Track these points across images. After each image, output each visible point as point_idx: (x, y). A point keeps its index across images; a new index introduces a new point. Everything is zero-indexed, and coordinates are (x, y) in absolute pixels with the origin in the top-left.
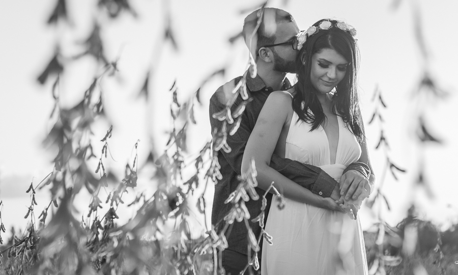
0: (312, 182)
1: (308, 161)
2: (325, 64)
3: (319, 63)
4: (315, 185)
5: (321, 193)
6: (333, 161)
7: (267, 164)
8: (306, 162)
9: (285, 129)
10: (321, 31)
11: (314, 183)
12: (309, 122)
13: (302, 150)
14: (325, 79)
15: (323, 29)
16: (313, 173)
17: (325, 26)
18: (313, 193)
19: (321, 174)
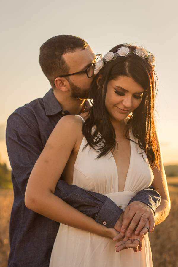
0: (96, 212)
1: (94, 189)
2: (121, 92)
3: (115, 91)
4: (99, 214)
5: (104, 223)
6: (121, 188)
7: (51, 191)
8: (91, 190)
9: (73, 154)
10: (119, 57)
11: (98, 213)
12: (98, 148)
13: (87, 178)
14: (121, 107)
15: (121, 55)
16: (98, 202)
17: (123, 52)
18: (97, 222)
19: (106, 203)
